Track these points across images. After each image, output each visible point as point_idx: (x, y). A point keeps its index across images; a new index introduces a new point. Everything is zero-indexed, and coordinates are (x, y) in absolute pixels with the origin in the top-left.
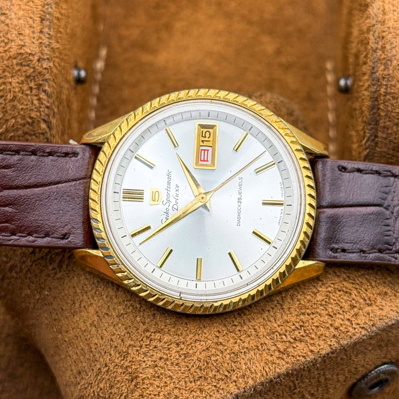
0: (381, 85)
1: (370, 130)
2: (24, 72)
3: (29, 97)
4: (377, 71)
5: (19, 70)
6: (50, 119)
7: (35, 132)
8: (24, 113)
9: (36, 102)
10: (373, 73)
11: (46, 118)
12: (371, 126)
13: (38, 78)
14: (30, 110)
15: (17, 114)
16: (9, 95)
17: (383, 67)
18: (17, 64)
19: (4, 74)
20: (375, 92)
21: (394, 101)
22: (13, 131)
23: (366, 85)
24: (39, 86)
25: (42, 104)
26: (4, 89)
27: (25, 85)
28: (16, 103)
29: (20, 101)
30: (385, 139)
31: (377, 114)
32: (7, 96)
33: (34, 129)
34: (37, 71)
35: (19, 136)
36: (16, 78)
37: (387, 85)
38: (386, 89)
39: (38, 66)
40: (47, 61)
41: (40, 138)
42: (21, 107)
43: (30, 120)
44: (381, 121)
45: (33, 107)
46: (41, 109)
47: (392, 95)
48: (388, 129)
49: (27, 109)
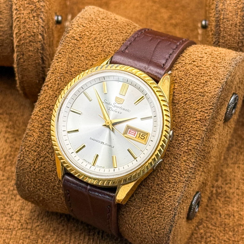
0: (221, 14)
1: (215, 38)
2: (30, 8)
3: (33, 21)
4: (219, 7)
5: (28, 6)
6: (43, 33)
7: (36, 41)
8: (30, 30)
9: (36, 24)
10: (217, 8)
11: (42, 33)
12: (216, 36)
13: (38, 11)
14: (33, 28)
15: (26, 30)
16: (22, 20)
17: (222, 5)
18: (27, 3)
19: (20, 9)
20: (218, 17)
21: (228, 23)
22: (24, 40)
23: (213, 14)
24: (38, 15)
25: (40, 25)
26: (20, 16)
27: (30, 15)
28: (26, 24)
29: (28, 24)
30: (224, 43)
31: (219, 29)
32: (21, 20)
33: (35, 39)
34: (37, 7)
35: (26, 43)
36: (26, 11)
37: (224, 14)
38: (224, 16)
39: (38, 5)
40: (43, 2)
41: (38, 44)
42: (28, 27)
43: (33, 34)
44: (221, 34)
45: (35, 27)
46: (39, 28)
47: (227, 19)
48: (225, 37)
49: (31, 27)
